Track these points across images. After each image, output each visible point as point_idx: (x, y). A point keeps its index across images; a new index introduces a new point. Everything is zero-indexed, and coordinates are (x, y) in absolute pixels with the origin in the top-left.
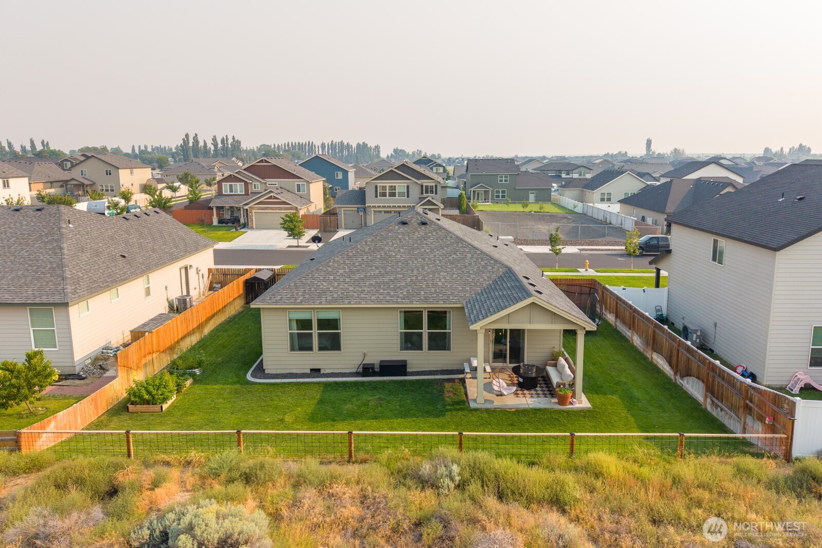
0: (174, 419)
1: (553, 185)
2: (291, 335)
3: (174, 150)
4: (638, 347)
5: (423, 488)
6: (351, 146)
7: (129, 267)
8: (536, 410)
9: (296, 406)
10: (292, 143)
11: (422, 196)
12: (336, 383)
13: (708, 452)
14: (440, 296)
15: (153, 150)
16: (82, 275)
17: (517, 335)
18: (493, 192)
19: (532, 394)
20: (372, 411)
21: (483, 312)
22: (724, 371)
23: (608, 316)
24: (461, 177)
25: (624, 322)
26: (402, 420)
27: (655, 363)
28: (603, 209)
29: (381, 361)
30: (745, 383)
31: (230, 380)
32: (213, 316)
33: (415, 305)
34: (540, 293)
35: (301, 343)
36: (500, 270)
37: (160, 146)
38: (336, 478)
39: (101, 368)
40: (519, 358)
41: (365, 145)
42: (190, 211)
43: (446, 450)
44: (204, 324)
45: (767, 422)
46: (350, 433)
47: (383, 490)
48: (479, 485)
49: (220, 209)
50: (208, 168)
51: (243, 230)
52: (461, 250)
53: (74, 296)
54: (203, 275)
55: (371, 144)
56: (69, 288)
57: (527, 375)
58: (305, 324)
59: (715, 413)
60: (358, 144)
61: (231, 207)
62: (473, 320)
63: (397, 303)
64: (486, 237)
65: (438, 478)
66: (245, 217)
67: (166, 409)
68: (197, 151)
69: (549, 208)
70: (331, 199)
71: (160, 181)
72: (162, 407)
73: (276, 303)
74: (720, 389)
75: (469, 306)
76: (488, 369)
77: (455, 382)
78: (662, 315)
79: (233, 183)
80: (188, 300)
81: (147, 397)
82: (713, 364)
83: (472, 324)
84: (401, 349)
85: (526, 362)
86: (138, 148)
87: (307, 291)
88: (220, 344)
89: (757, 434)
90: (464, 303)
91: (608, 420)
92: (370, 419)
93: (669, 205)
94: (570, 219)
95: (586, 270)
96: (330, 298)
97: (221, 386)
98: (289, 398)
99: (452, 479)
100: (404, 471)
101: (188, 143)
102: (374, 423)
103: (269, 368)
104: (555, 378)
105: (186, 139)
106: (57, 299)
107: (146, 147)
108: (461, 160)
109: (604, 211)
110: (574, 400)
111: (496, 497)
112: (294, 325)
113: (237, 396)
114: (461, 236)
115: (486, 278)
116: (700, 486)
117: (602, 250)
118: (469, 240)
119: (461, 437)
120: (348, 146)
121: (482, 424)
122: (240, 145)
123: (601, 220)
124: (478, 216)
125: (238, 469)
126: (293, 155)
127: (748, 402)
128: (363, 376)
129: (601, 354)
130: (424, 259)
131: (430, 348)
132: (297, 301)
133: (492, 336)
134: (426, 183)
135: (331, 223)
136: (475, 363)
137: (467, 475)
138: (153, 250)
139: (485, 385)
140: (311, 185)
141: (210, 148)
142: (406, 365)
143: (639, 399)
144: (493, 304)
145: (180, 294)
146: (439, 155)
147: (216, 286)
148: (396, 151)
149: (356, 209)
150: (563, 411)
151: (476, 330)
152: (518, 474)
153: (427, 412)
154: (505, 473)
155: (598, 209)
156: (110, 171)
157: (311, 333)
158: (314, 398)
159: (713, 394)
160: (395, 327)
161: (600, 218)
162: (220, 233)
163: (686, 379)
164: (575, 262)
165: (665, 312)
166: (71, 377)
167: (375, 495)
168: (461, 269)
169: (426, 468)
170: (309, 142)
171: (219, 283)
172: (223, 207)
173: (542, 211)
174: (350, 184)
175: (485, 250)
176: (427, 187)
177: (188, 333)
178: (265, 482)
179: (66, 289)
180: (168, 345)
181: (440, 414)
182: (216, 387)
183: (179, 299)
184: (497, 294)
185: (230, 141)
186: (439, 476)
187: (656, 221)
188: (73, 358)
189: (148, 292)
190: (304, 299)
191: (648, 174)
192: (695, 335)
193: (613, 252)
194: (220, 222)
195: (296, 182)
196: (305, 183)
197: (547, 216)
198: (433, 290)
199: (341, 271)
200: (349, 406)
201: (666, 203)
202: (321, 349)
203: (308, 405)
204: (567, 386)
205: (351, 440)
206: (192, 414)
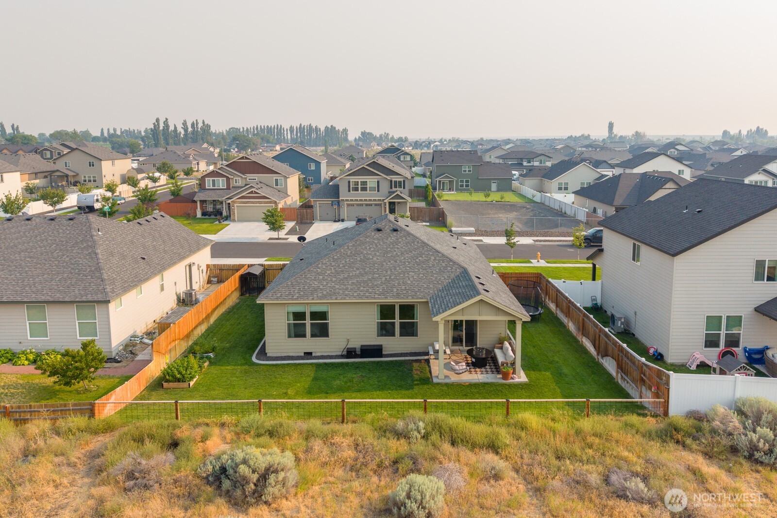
0: (201, 394)
1: (514, 172)
2: (289, 324)
3: (143, 134)
4: (573, 332)
5: (398, 439)
6: (320, 129)
7: (149, 267)
8: (485, 383)
9: (296, 382)
10: (261, 126)
11: (391, 190)
12: (326, 364)
13: (607, 413)
14: (409, 292)
15: (122, 133)
16: (115, 277)
17: (471, 325)
18: (457, 182)
19: (483, 371)
20: (356, 385)
21: (443, 307)
22: (628, 352)
23: (551, 305)
24: (427, 165)
25: (562, 311)
26: (380, 392)
27: (585, 345)
28: (559, 199)
29: (362, 346)
30: (641, 362)
31: (239, 362)
32: (217, 307)
33: (390, 300)
34: (488, 291)
35: (297, 332)
36: (458, 270)
37: (129, 129)
38: (335, 432)
39: (131, 353)
40: (473, 342)
41: (333, 128)
42: (175, 204)
43: (414, 412)
44: (210, 315)
45: (653, 390)
46: (343, 401)
47: (370, 440)
48: (438, 436)
49: (203, 202)
50: (183, 157)
51: (226, 223)
52: (426, 253)
53: (113, 295)
54: (202, 270)
55: (339, 127)
56: (109, 289)
57: (478, 357)
58: (299, 316)
59: (623, 385)
60: (326, 127)
61: (214, 201)
62: (435, 313)
63: (375, 298)
64: (447, 238)
65: (409, 431)
66: (227, 209)
67: (193, 385)
68: (168, 136)
69: (510, 197)
70: (305, 189)
71: (139, 171)
72: (189, 384)
73: (277, 299)
74: (626, 366)
75: (432, 301)
76: (448, 352)
77: (421, 362)
78: (597, 304)
79: (216, 179)
80: (193, 293)
81: (178, 376)
82: (622, 347)
83: (435, 316)
84: (378, 336)
85: (478, 346)
86: (107, 131)
87: (301, 289)
88: (225, 332)
89: (648, 399)
90: (429, 298)
91: (540, 391)
92: (356, 392)
93: (617, 197)
94: (528, 209)
95: (538, 262)
96: (321, 295)
97: (233, 367)
98: (289, 376)
99: (419, 432)
100: (385, 428)
101: (159, 127)
102: (359, 394)
103: (270, 351)
104: (500, 359)
105: (156, 124)
106: (100, 297)
107: (115, 130)
108: (428, 143)
109: (560, 201)
110: (515, 376)
111: (450, 444)
112: (291, 317)
113: (247, 375)
114: (426, 241)
115: (446, 277)
116: (595, 435)
117: (555, 241)
118: (432, 244)
119: (425, 403)
120: (317, 129)
121: (442, 395)
122: (210, 129)
123: (557, 210)
124: (443, 208)
125: (263, 427)
126: (262, 139)
127: (642, 376)
128: (347, 358)
129: (541, 339)
130: (396, 261)
131: (401, 335)
132: (294, 297)
133: (450, 325)
134: (395, 178)
135: (307, 215)
136: (437, 347)
137: (429, 429)
138: (165, 252)
139: (444, 364)
140: (288, 180)
141: (180, 132)
142: (382, 349)
143: (566, 375)
144: (451, 300)
145: (185, 289)
146: (406, 138)
147: (213, 279)
148: (363, 133)
149: (331, 202)
150: (506, 384)
151: (438, 321)
152: (466, 427)
153: (399, 386)
154: (457, 427)
155: (555, 199)
156: (93, 162)
157: (305, 324)
158: (309, 376)
159: (622, 370)
160: (373, 318)
161: (556, 208)
162: (205, 226)
163: (605, 358)
164: (528, 253)
165: (599, 302)
166: (109, 361)
167: (364, 443)
168: (425, 269)
169: (400, 425)
170: (278, 125)
171: (216, 277)
172: (206, 200)
173: (503, 200)
174: (322, 174)
175: (446, 253)
176: (395, 182)
177: (199, 323)
178: (284, 436)
179: (106, 288)
180: (186, 333)
181: (410, 387)
182: (229, 368)
183: (185, 293)
184: (454, 291)
185: (200, 125)
186: (410, 430)
187: (606, 212)
188: (110, 345)
189: (162, 289)
190: (300, 295)
191: (605, 161)
192: (620, 322)
193: (565, 243)
194: (204, 214)
195: (275, 177)
196: (283, 178)
197: (507, 205)
198: (403, 287)
199: (328, 272)
200: (338, 382)
201: (614, 197)
202: (313, 336)
203: (305, 382)
204: (509, 364)
205: (344, 406)
206: (214, 390)
